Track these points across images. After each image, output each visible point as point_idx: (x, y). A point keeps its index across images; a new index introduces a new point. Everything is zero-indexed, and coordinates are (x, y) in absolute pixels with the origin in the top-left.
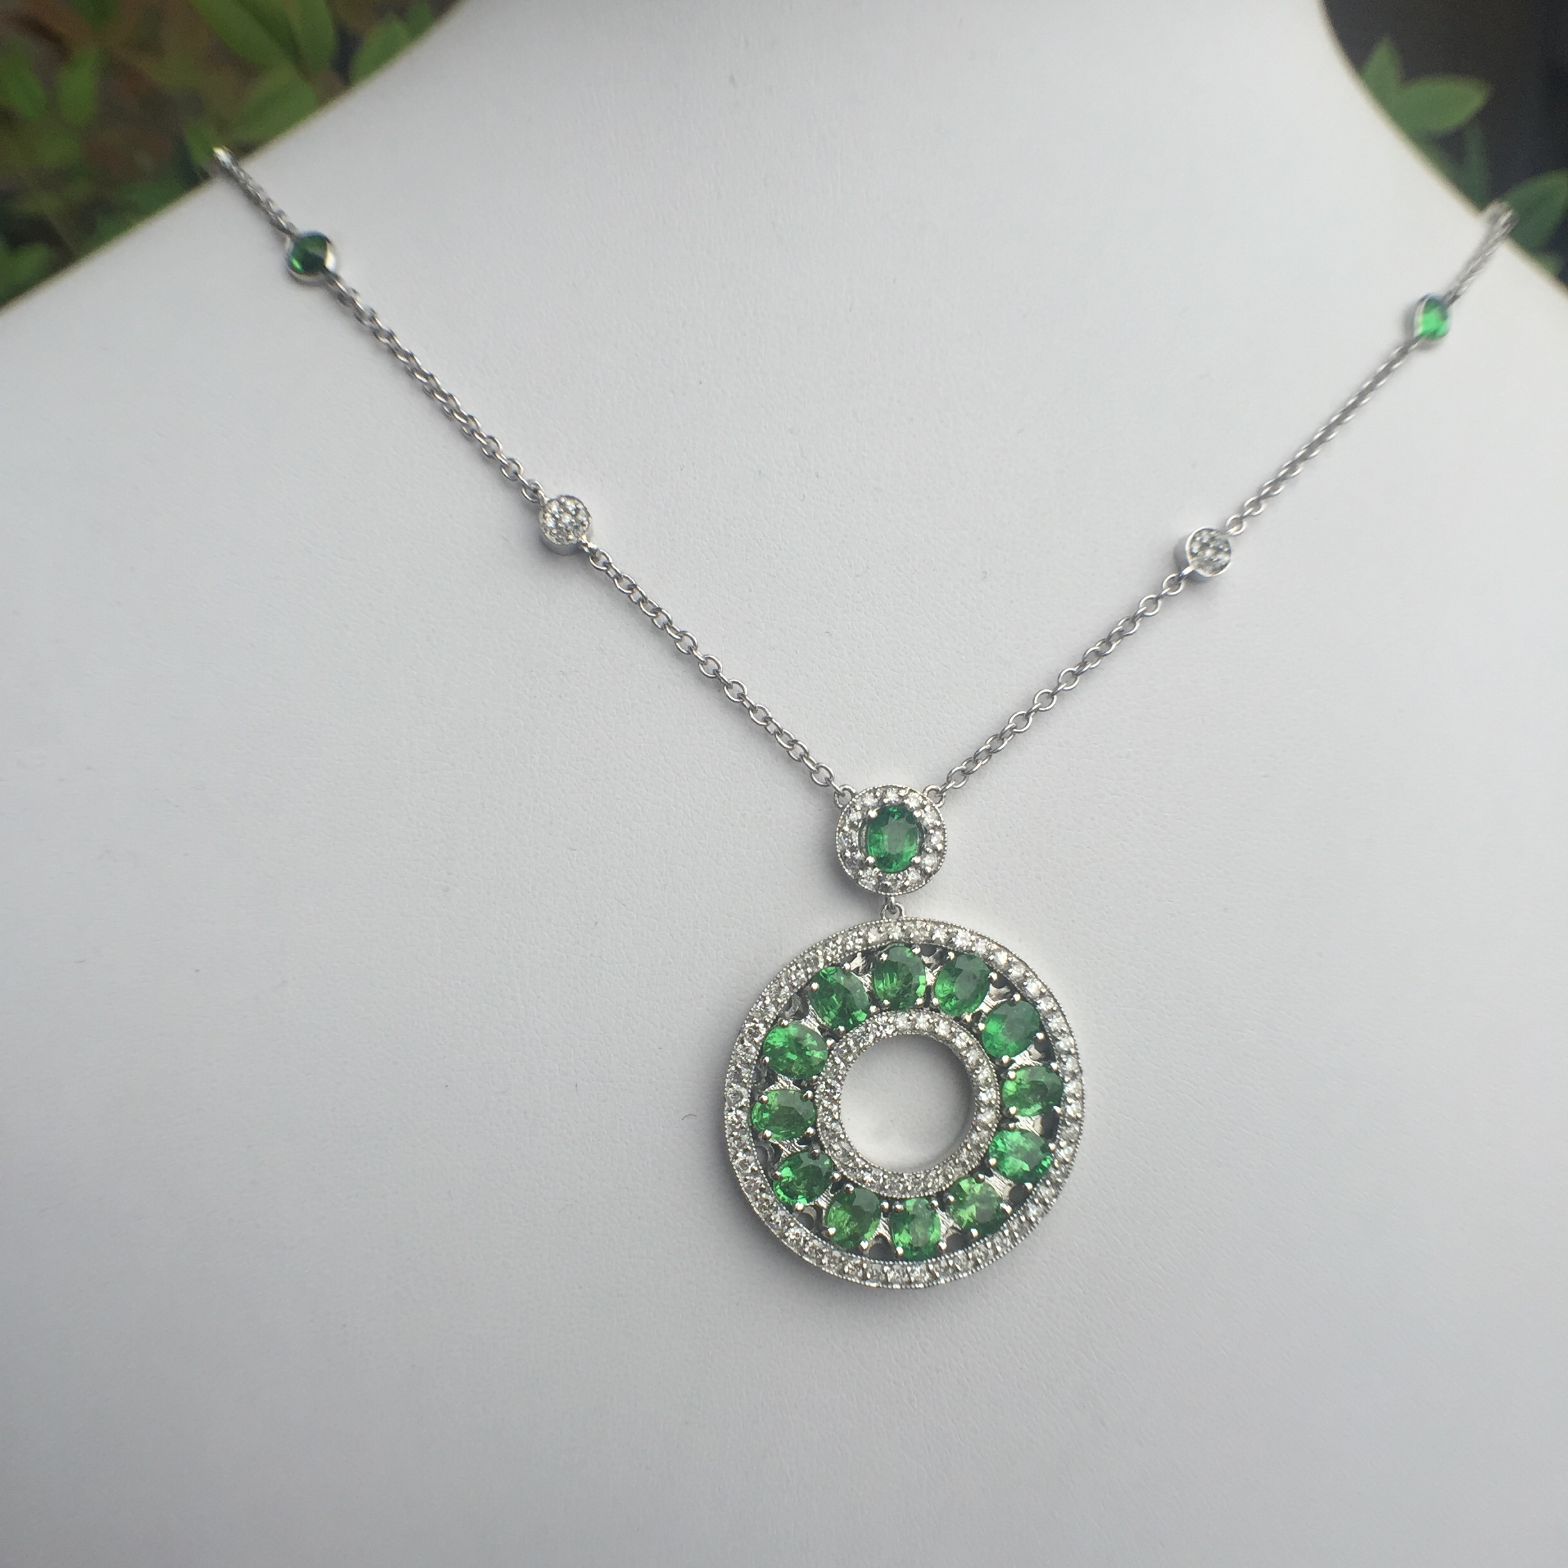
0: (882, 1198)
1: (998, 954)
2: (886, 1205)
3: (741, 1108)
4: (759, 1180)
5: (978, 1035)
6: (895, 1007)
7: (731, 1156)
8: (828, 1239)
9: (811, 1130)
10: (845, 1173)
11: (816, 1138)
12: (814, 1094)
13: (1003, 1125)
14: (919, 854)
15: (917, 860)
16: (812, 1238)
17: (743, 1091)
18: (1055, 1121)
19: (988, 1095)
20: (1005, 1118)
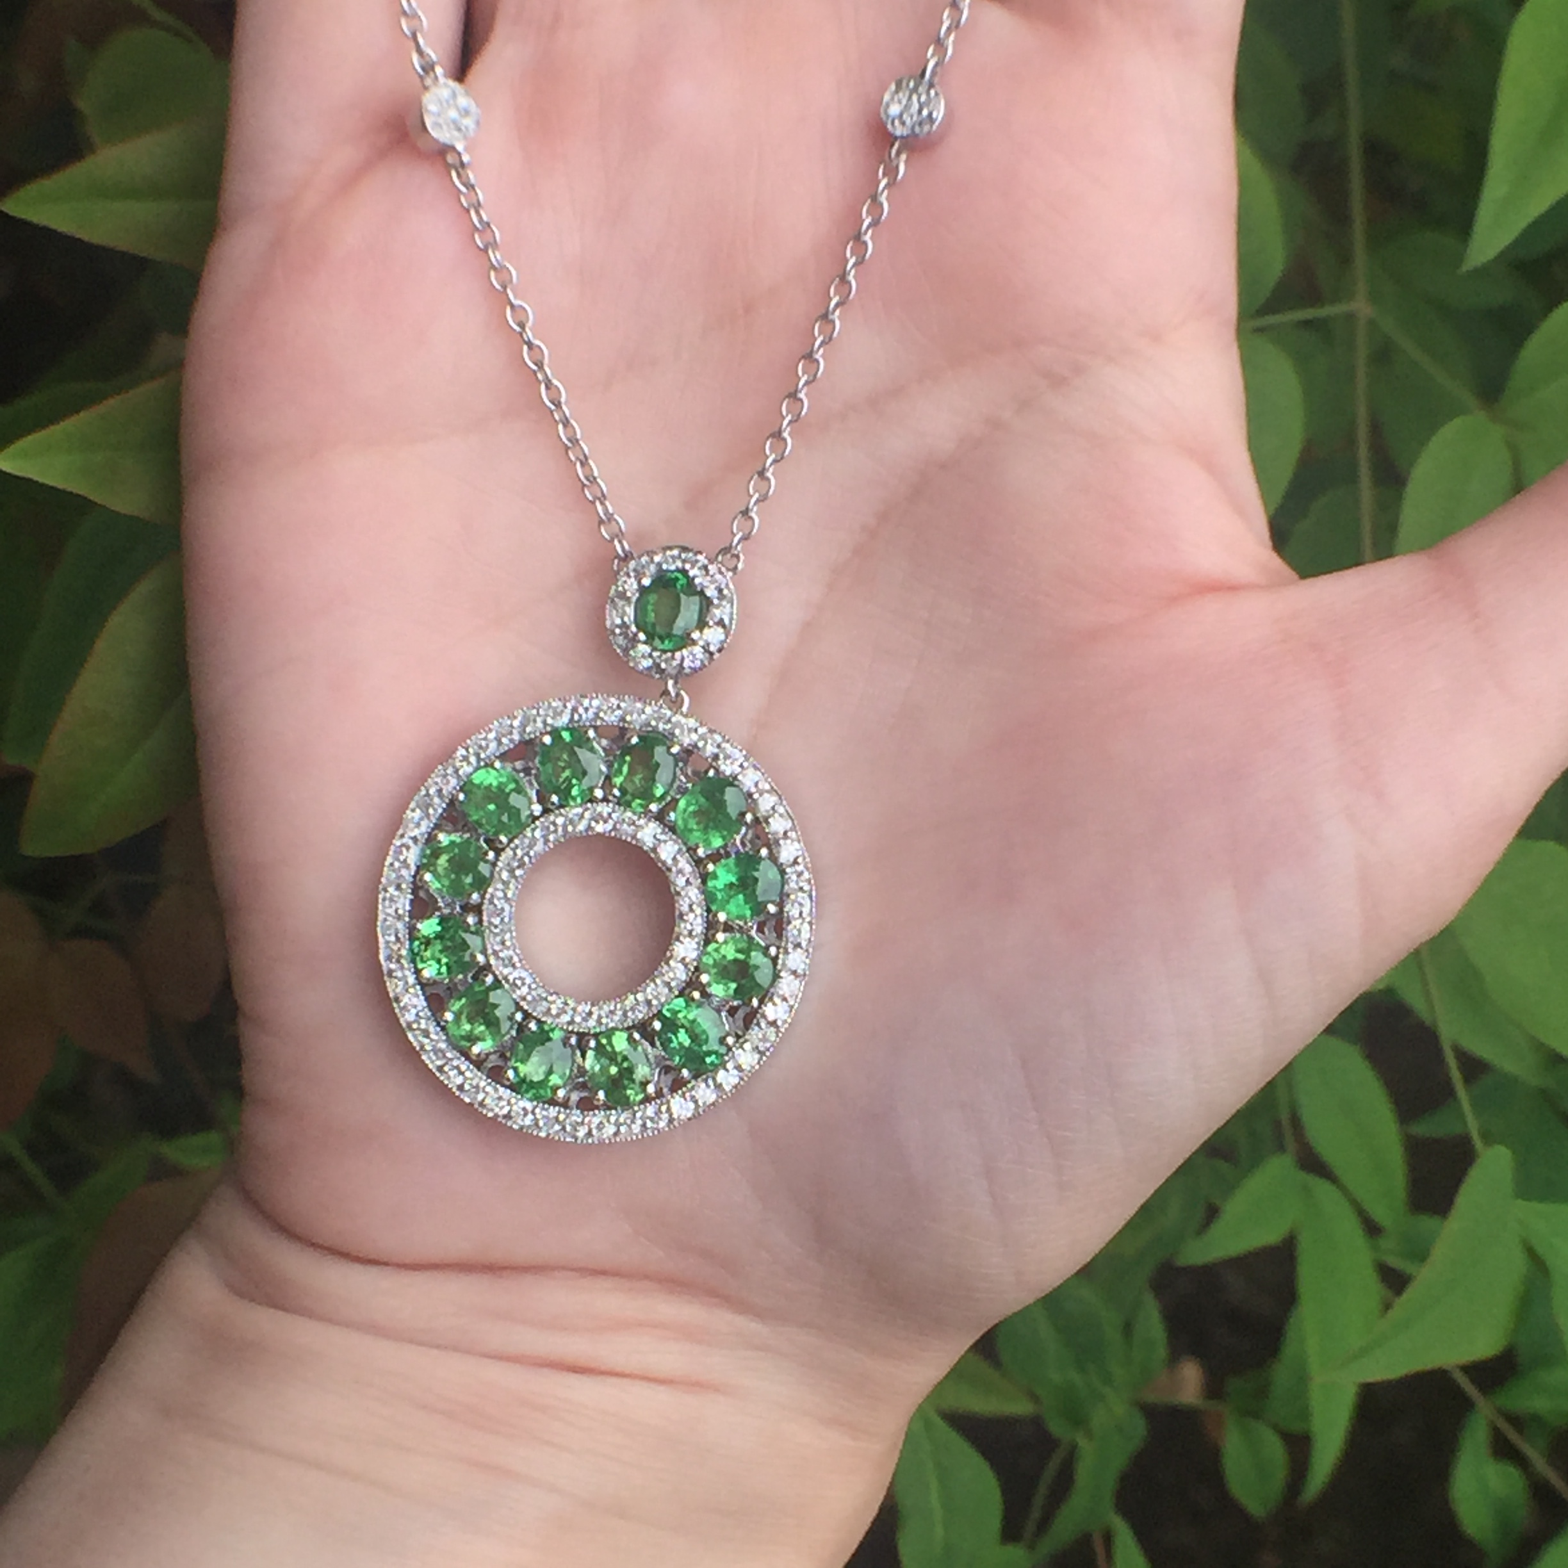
0: (519, 1008)
1: (766, 795)
2: (518, 1016)
5: (705, 877)
6: (626, 802)
7: (381, 887)
8: (443, 1026)
9: (475, 897)
10: (492, 961)
11: (478, 910)
13: (688, 990)
16: (426, 1017)
17: (424, 821)
18: (751, 1018)
19: (686, 949)
20: (693, 983)
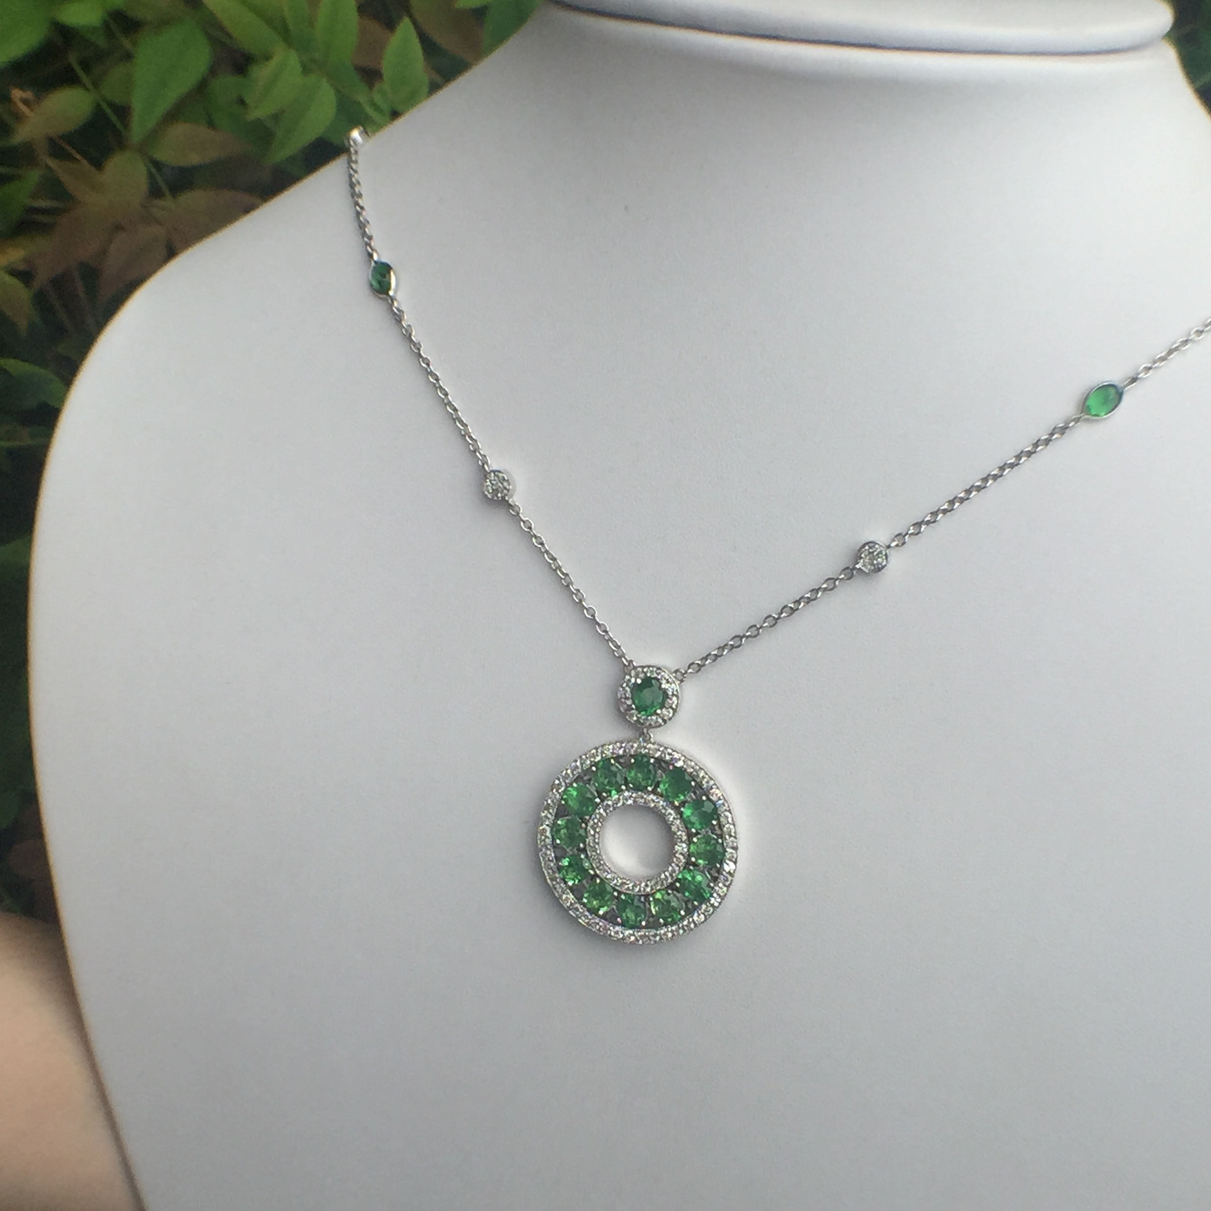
0: (615, 890)
1: (698, 772)
2: (616, 894)
3: (547, 825)
4: (552, 864)
6: (637, 789)
8: (584, 905)
9: (581, 845)
10: (598, 872)
11: (584, 850)
12: (587, 825)
13: (687, 866)
14: (661, 708)
15: (659, 711)
16: (575, 903)
17: (549, 816)
18: (718, 872)
19: (681, 848)
20: (688, 863)
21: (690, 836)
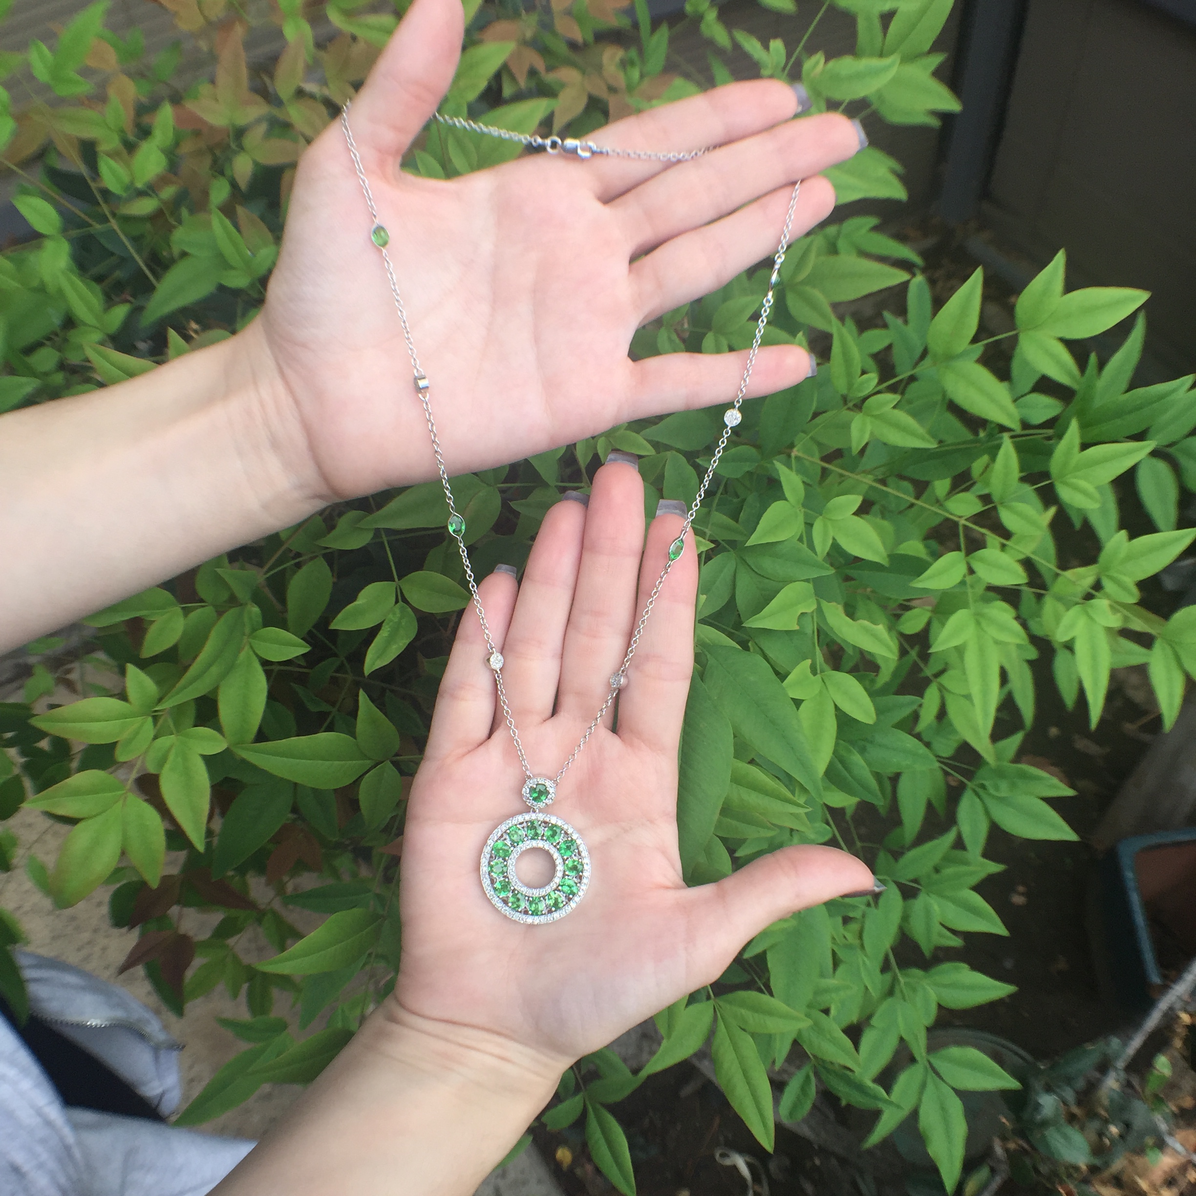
1: (564, 825)
2: (527, 898)
3: (485, 866)
4: (490, 888)
5: (558, 849)
6: (532, 839)
8: (510, 908)
9: (506, 874)
10: (515, 888)
11: (507, 877)
12: (507, 863)
13: (564, 877)
16: (505, 907)
17: (486, 861)
18: (580, 878)
19: (560, 868)
20: (564, 875)
21: (564, 860)
